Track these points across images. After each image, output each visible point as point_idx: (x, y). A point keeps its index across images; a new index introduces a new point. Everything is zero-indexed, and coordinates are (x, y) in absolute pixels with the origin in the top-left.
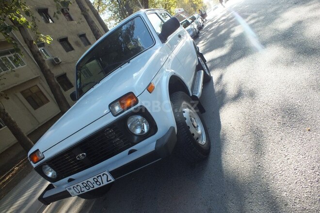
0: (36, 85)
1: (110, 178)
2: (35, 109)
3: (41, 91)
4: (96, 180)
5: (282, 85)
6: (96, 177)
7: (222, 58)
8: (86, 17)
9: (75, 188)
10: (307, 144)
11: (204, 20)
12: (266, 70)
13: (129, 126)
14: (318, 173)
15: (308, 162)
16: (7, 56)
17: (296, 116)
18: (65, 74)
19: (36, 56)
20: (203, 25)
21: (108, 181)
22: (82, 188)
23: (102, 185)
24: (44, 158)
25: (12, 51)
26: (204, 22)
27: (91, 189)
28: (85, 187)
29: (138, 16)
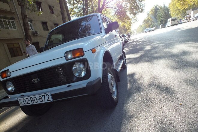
0: (18, 43)
1: (50, 98)
2: (12, 57)
3: (20, 47)
4: (40, 97)
5: (168, 79)
6: (41, 95)
7: (135, 59)
8: (63, 14)
9: (24, 100)
10: (178, 112)
11: (129, 39)
12: (160, 69)
13: (73, 68)
14: (183, 129)
15: (178, 122)
16: (7, 20)
17: (175, 96)
18: (39, 43)
19: (25, 25)
20: (128, 41)
21: (48, 100)
22: (29, 101)
23: (43, 102)
24: (10, 76)
25: (11, 19)
26: (129, 40)
27: (35, 103)
28: (31, 101)
29: (96, 15)
